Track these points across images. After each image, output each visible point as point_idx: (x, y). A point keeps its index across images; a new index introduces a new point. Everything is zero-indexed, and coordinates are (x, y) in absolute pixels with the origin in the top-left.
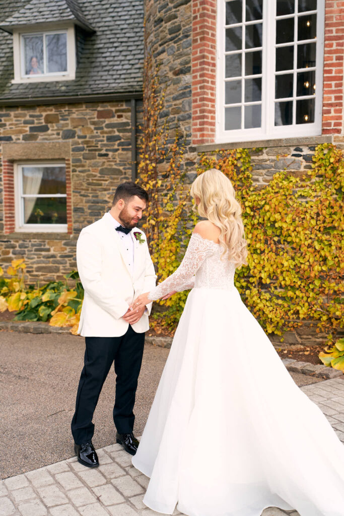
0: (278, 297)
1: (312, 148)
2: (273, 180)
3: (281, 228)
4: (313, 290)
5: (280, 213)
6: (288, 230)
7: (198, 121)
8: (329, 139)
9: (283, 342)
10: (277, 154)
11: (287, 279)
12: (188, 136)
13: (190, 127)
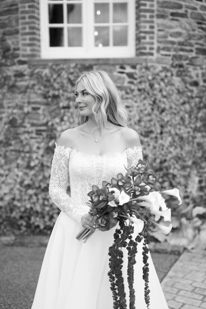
1: (134, 67)
7: (28, 37)
12: (15, 49)
13: (18, 43)
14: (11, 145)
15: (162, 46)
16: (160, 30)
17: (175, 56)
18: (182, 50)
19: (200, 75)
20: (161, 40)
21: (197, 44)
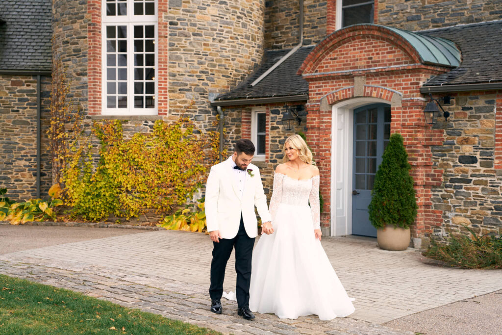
0: (136, 197)
1: (153, 122)
2: (133, 137)
3: (138, 162)
4: (154, 193)
5: (137, 154)
6: (141, 163)
7: (92, 103)
8: (161, 118)
9: (139, 221)
10: (136, 124)
11: (141, 187)
12: (85, 110)
13: (87, 105)
14: (81, 168)
15: (172, 109)
16: (171, 100)
17: (182, 115)
18: (187, 111)
19: (203, 127)
20: (171, 105)
21: (199, 107)
